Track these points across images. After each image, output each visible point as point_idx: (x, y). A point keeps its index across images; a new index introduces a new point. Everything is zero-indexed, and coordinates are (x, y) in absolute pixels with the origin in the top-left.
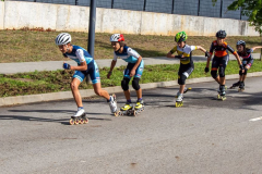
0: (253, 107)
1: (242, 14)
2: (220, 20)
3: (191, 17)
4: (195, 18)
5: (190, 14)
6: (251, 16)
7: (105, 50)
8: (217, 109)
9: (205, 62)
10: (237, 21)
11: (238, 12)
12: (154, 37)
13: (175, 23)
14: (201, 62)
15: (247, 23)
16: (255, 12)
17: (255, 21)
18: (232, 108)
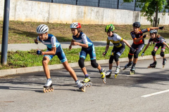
0: (145, 85)
1: (136, 6)
2: (117, 11)
3: (93, 8)
4: (96, 9)
5: (92, 6)
6: (144, 8)
7: (18, 36)
8: (114, 87)
9: (105, 47)
10: (132, 12)
11: (132, 4)
12: (60, 24)
13: (78, 13)
14: (101, 47)
15: (140, 13)
16: (147, 4)
17: (147, 12)
18: (127, 86)
